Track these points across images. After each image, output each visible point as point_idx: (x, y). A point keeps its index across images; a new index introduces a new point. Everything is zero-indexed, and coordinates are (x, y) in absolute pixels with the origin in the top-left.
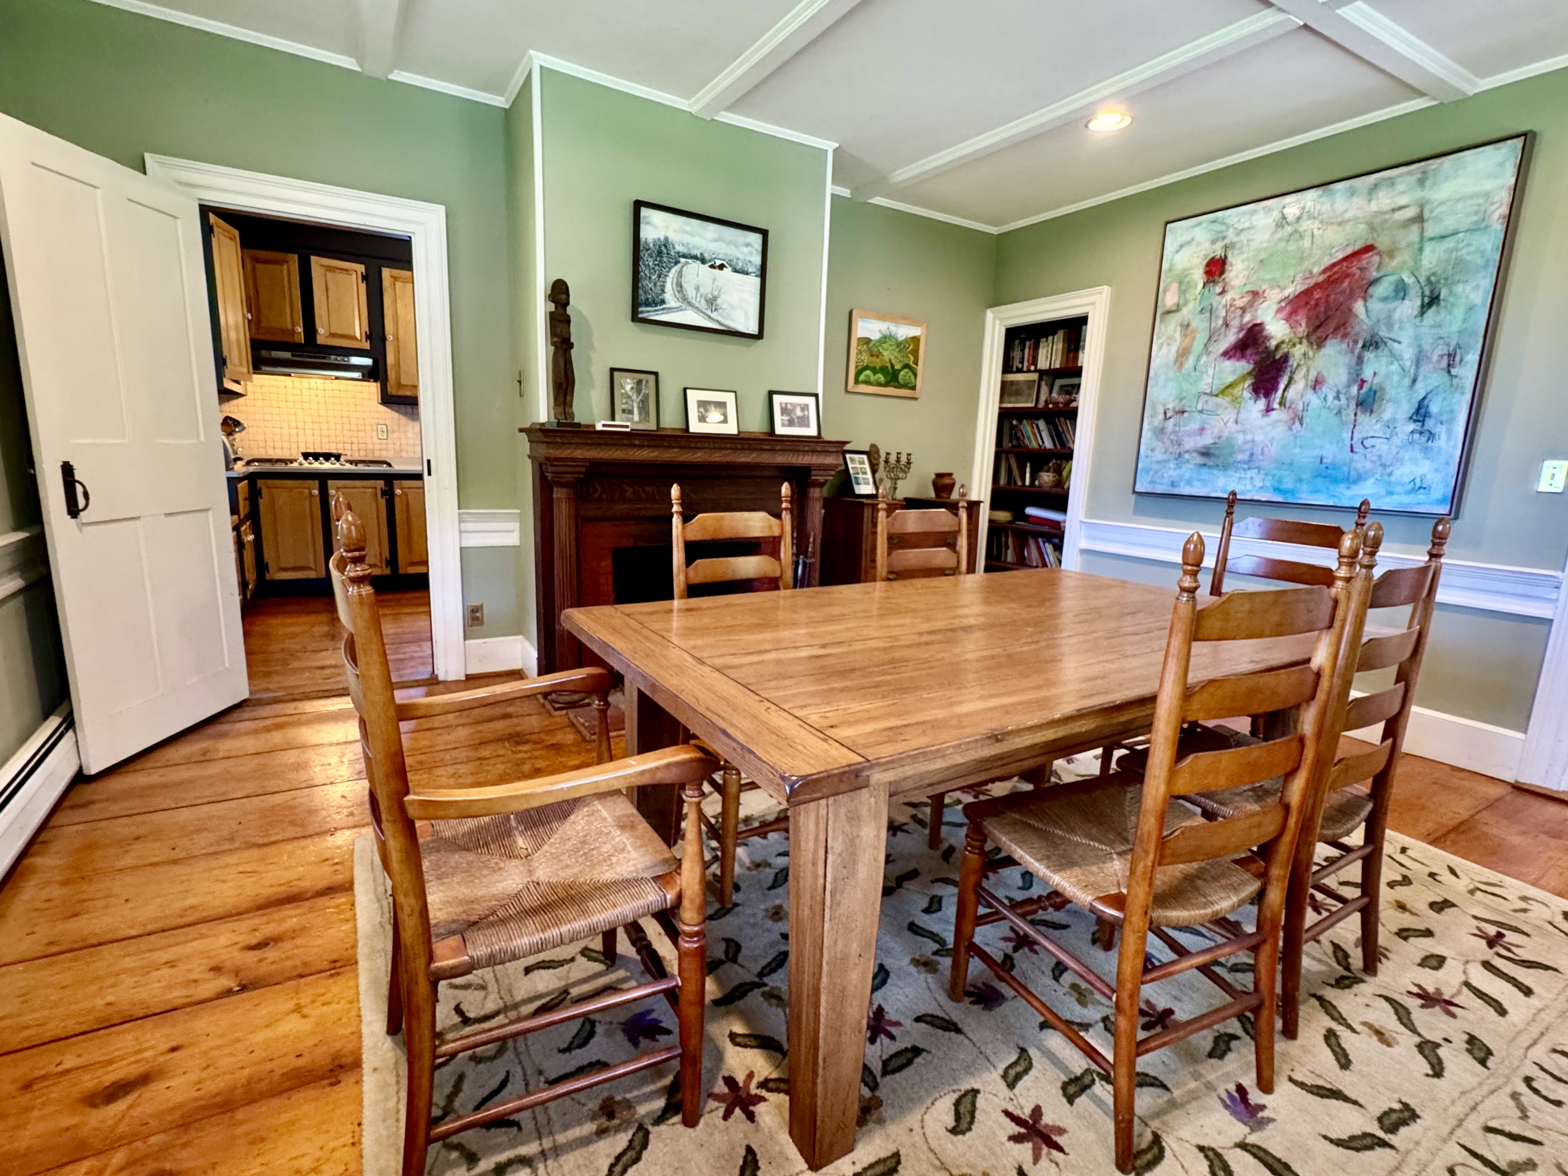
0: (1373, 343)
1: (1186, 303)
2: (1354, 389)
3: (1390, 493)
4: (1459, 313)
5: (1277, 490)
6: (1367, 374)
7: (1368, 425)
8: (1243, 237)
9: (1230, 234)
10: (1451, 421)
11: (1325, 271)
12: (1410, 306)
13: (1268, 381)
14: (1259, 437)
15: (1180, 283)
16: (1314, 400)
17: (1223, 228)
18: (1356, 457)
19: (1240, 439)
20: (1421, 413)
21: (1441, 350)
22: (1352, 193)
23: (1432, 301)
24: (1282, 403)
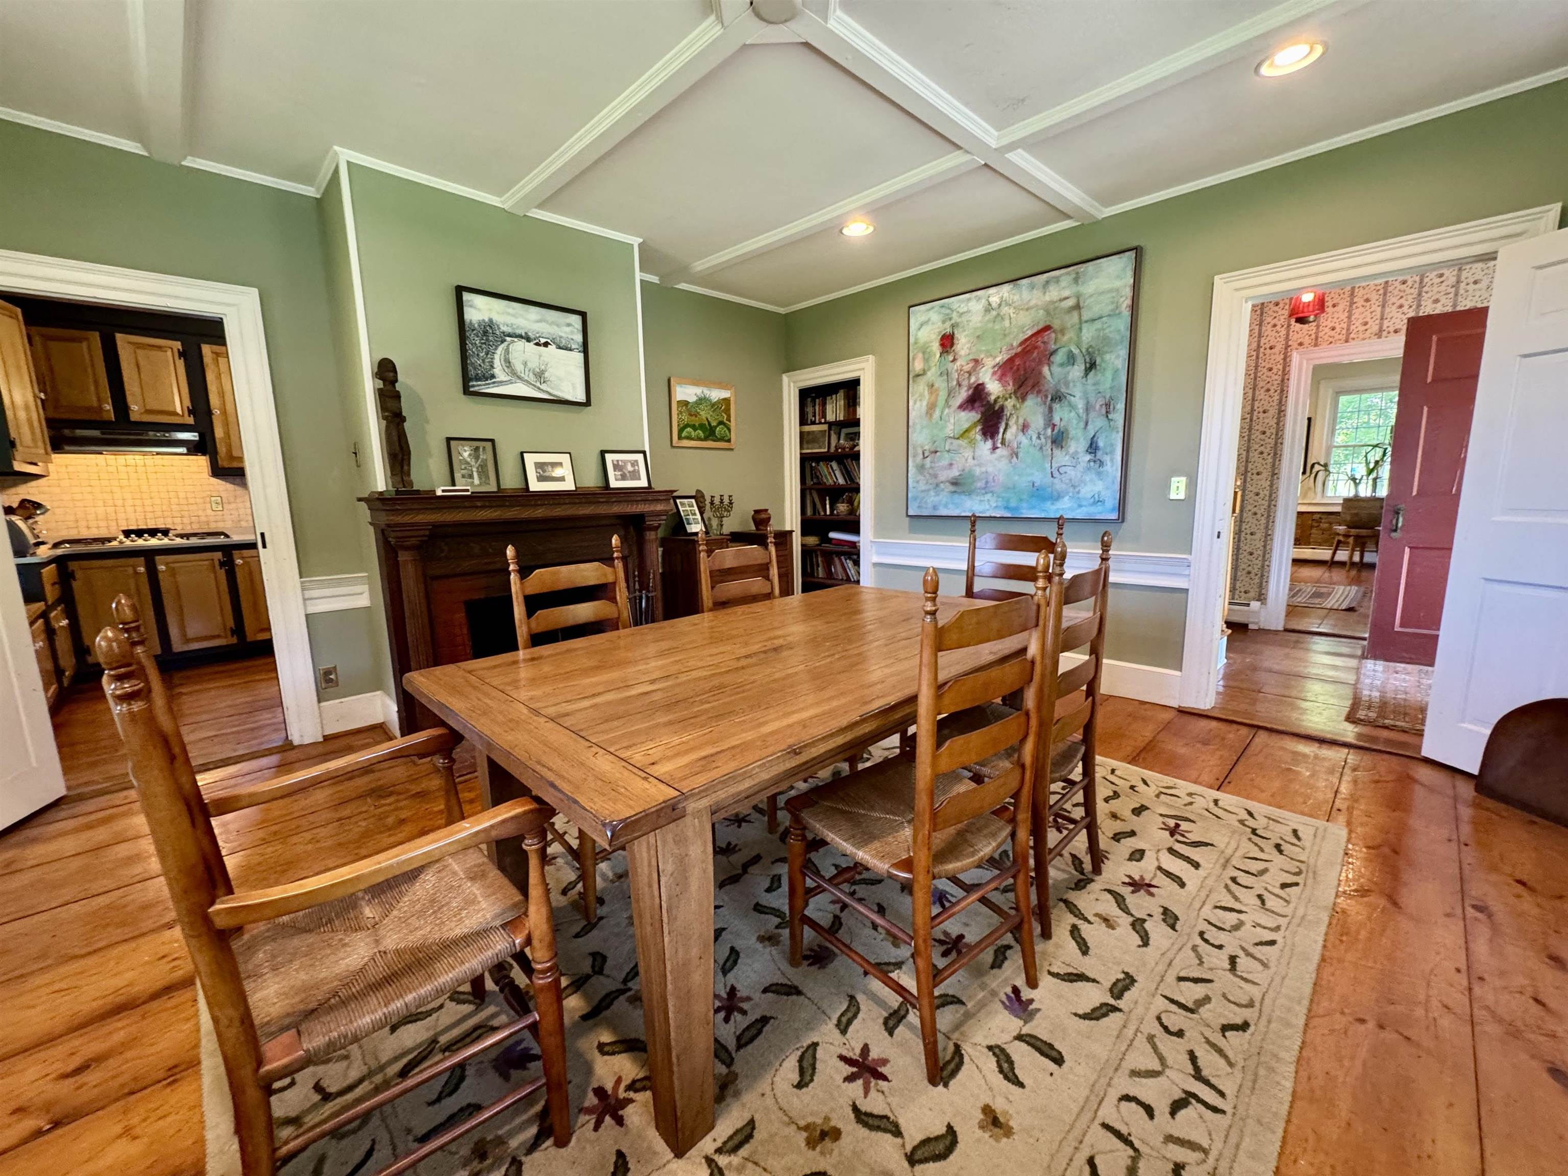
0: (1058, 397)
1: (929, 369)
2: (1049, 431)
3: (1080, 506)
4: (1109, 375)
5: (1007, 508)
6: (1056, 420)
7: (1061, 458)
8: (964, 319)
9: (955, 315)
10: (1112, 452)
11: (1021, 344)
12: (1077, 371)
13: (992, 426)
14: (990, 469)
15: (924, 353)
16: (1025, 441)
17: (948, 311)
18: (1056, 481)
19: (978, 471)
20: (1093, 448)
21: (1101, 401)
22: (1032, 287)
23: (1091, 366)
24: (1003, 443)
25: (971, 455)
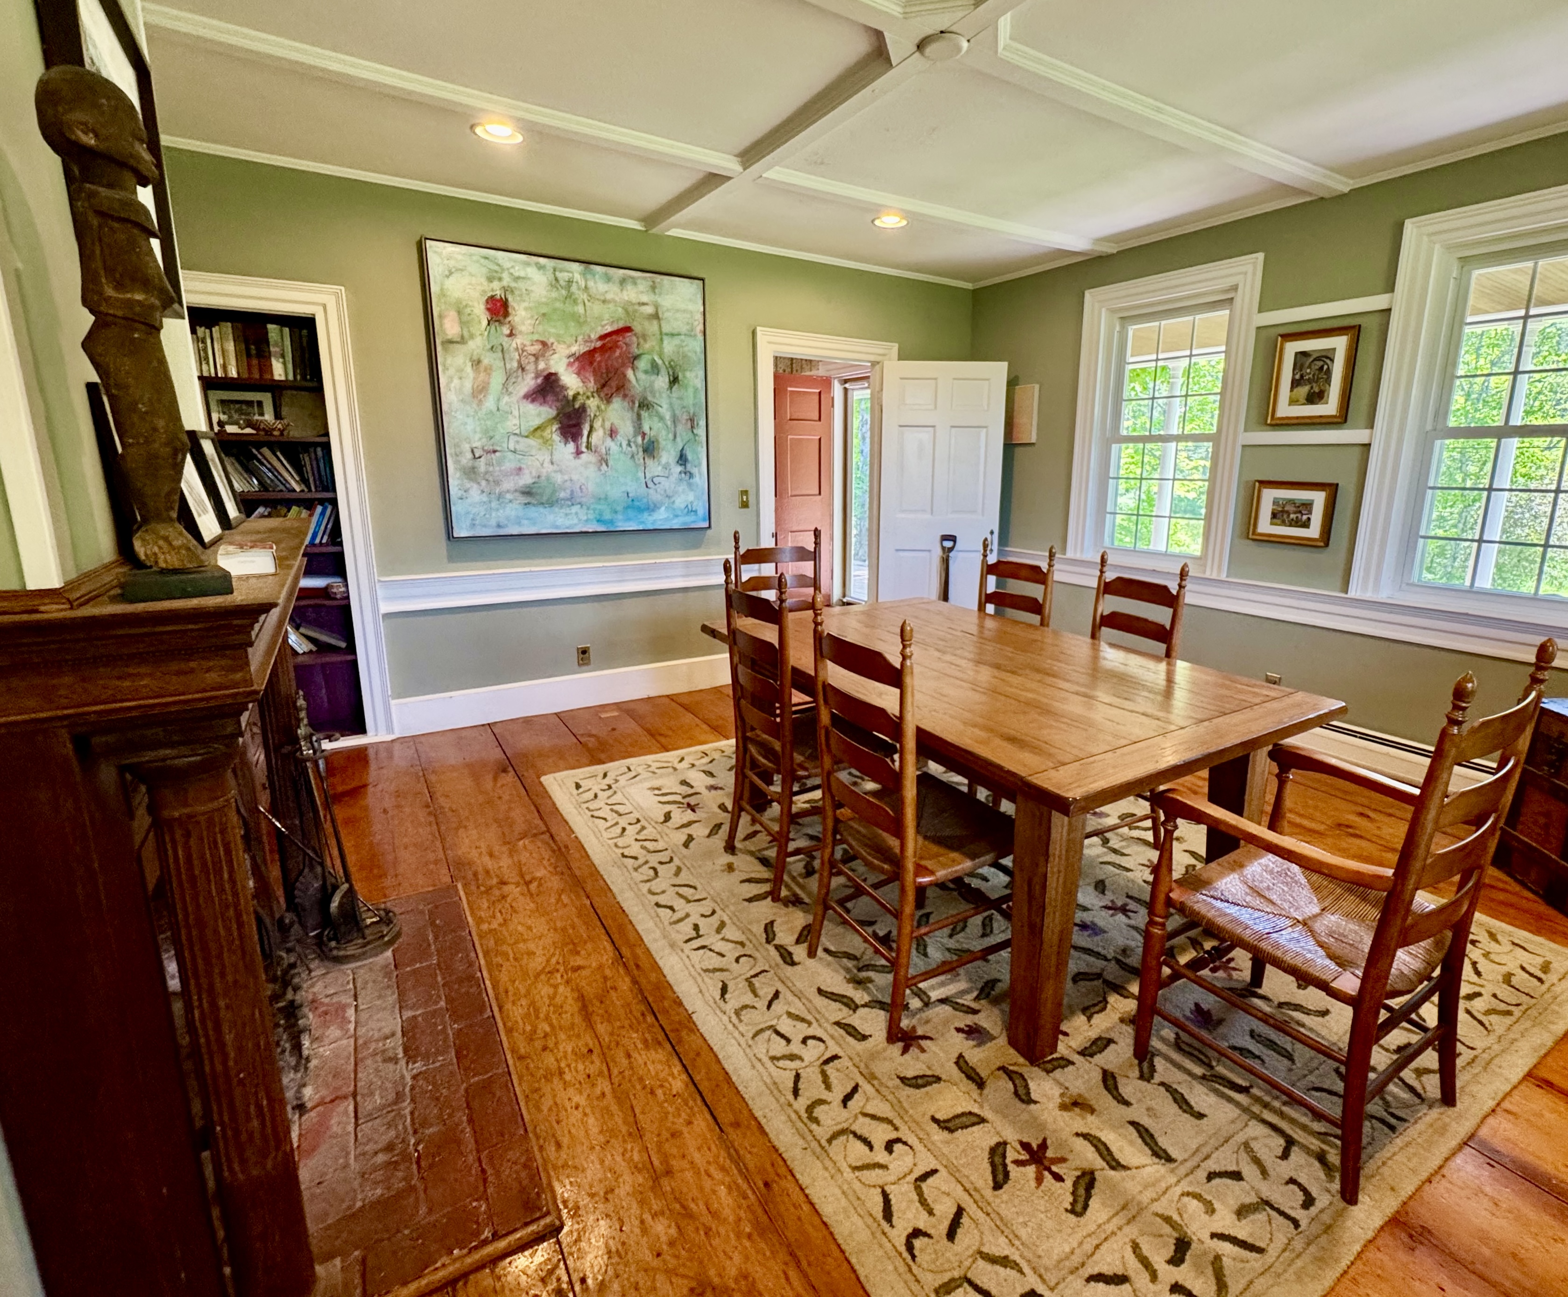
0: (645, 405)
2: (639, 439)
5: (599, 521)
6: (646, 428)
10: (700, 464)
11: (602, 337)
12: (662, 382)
13: (574, 426)
14: (575, 477)
15: (459, 313)
16: (613, 447)
17: (496, 268)
18: (651, 491)
19: (559, 478)
20: (682, 459)
21: (685, 417)
22: (608, 279)
23: (674, 380)
25: (547, 459)
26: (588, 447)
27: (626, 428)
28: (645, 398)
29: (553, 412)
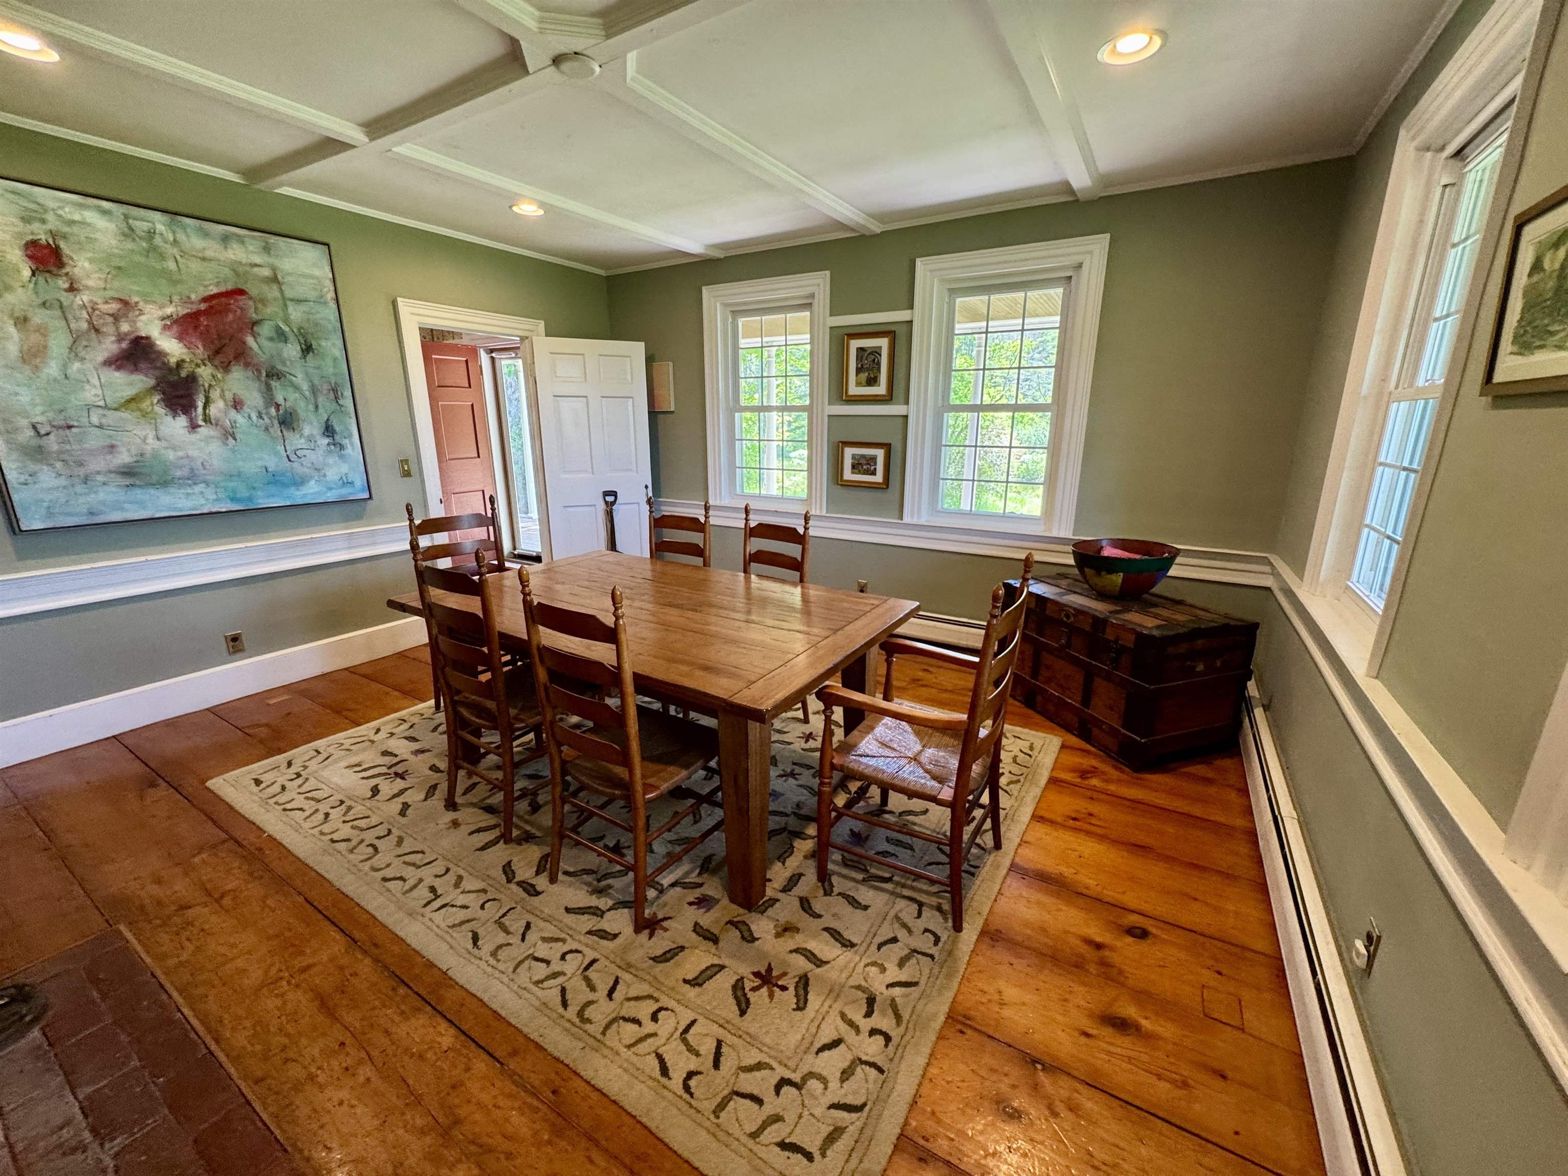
0: (274, 374)
1: (9, 289)
2: (273, 411)
4: (329, 362)
6: (280, 399)
7: (296, 441)
8: (77, 231)
9: (50, 217)
10: (350, 436)
11: (205, 300)
12: (292, 350)
13: (180, 397)
14: (193, 454)
16: (240, 419)
18: (295, 465)
19: (171, 455)
20: (329, 431)
21: (326, 387)
23: (307, 349)
25: (151, 435)
26: (207, 419)
27: (253, 397)
28: (273, 367)
29: (151, 382)
